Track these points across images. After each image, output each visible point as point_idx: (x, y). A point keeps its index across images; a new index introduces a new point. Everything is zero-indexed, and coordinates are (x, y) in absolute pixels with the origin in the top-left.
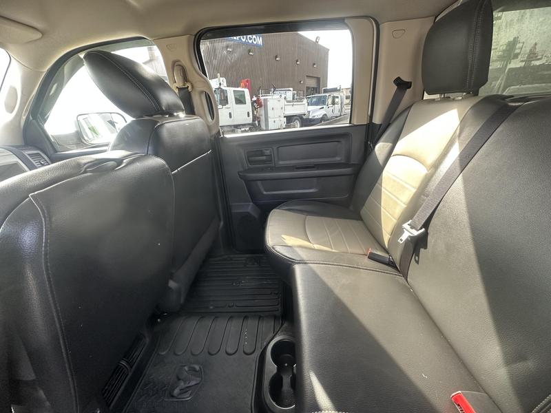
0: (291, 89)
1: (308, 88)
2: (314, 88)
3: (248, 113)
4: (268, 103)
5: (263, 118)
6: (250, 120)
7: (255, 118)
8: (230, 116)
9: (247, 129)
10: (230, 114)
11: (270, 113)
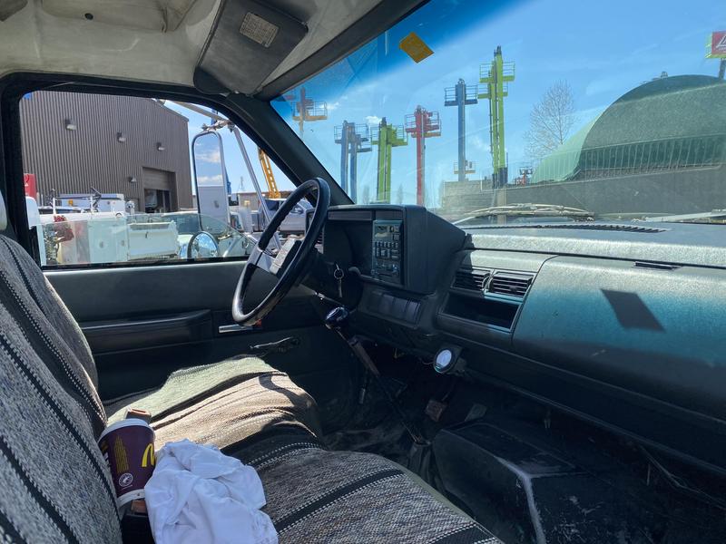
0: (121, 196)
1: (148, 192)
2: (159, 192)
4: (90, 231)
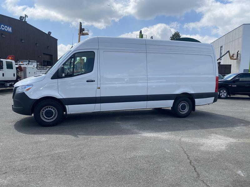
0: (36, 61)
3: (14, 74)
5: (22, 77)
6: (15, 78)
7: (18, 77)
8: (3, 76)
9: (13, 83)
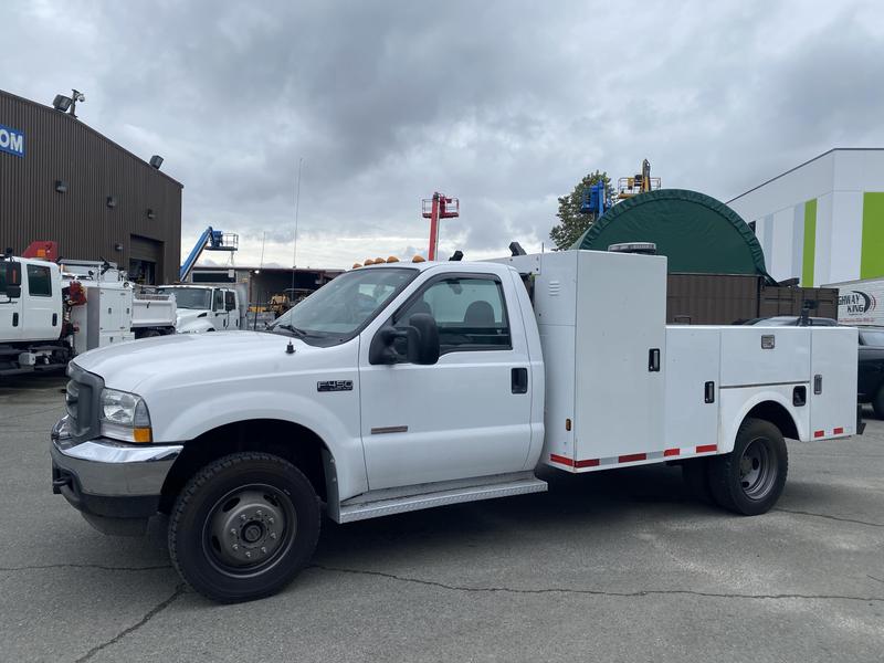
1: (133, 262)
3: (54, 317)
4: (102, 297)
5: (83, 330)
6: (55, 332)
7: (69, 329)
8: (15, 323)
9: (49, 353)
10: (16, 317)
11: (104, 320)
